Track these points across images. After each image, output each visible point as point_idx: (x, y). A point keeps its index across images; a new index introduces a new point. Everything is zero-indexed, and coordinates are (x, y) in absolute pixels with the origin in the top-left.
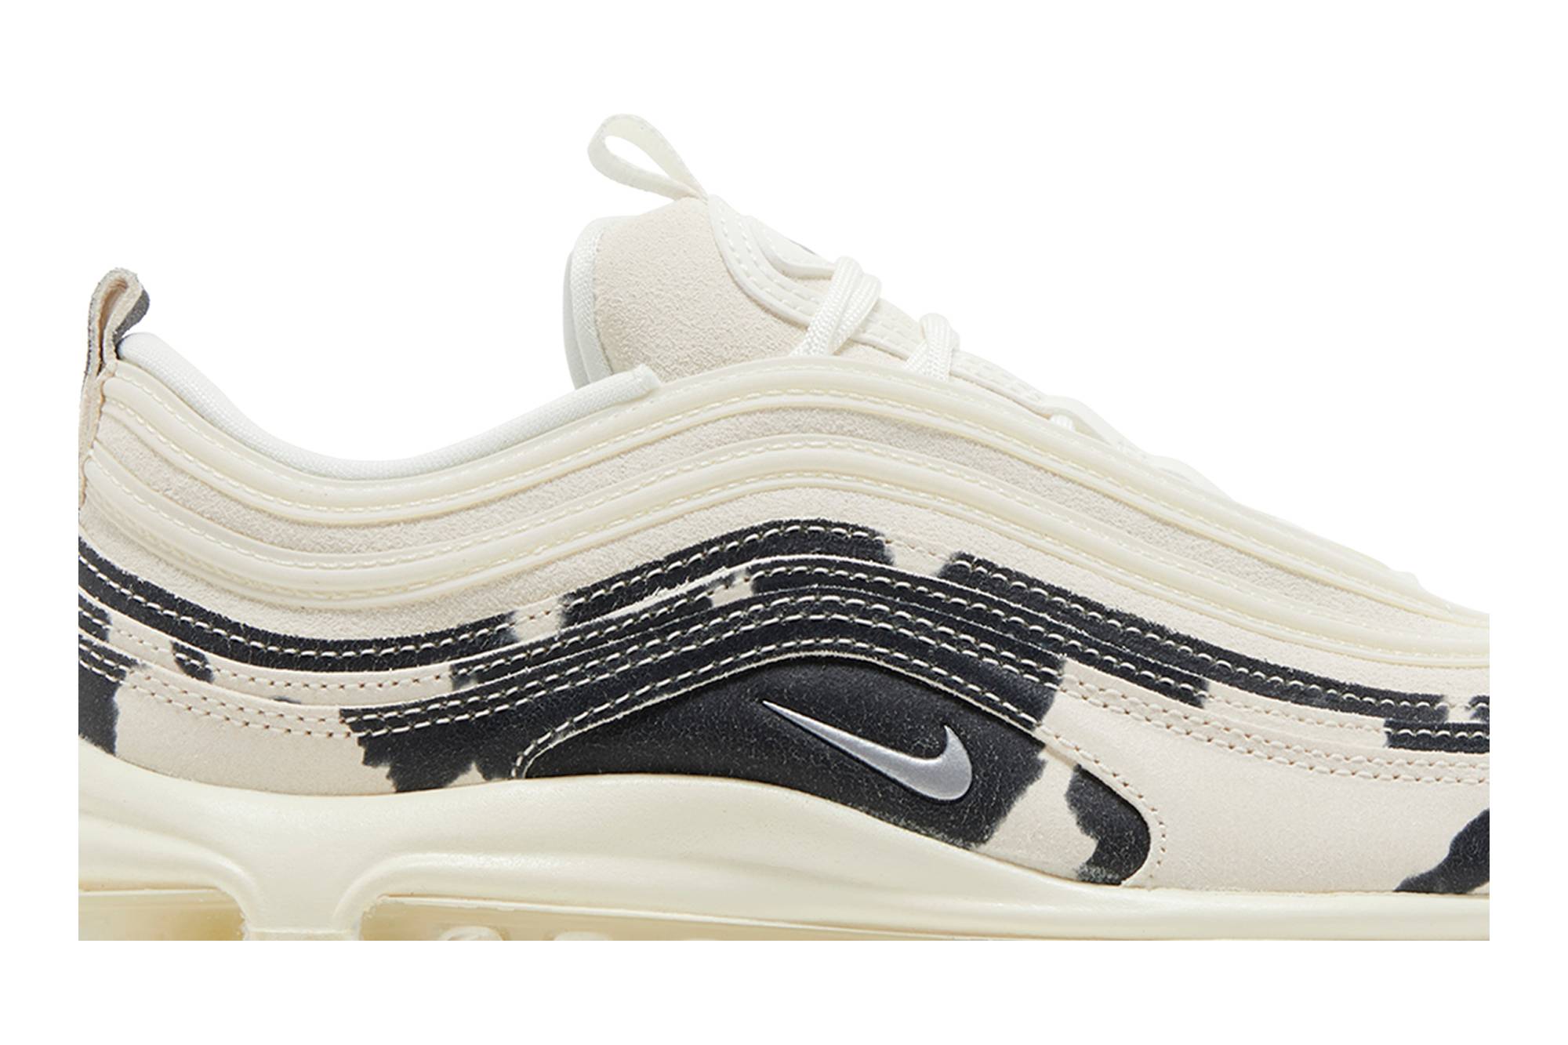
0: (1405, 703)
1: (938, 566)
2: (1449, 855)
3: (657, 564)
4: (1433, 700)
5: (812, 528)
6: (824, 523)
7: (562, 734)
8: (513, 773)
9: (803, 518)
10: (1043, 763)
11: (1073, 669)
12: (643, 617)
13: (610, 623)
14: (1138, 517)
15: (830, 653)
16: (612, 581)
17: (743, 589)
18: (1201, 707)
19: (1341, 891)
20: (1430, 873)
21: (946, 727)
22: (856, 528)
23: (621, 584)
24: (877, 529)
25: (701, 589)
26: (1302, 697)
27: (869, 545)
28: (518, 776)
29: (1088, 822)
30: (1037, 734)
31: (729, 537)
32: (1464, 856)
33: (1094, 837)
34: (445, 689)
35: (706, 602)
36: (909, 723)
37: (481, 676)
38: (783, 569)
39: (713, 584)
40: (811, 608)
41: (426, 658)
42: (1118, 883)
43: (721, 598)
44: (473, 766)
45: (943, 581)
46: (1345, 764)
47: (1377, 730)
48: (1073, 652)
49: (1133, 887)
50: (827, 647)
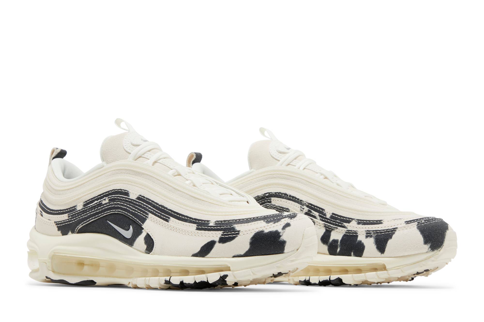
0: (203, 222)
1: (136, 197)
2: (200, 250)
3: (96, 197)
4: (208, 221)
5: (119, 190)
6: (121, 190)
7: (80, 226)
8: (75, 232)
9: (118, 189)
10: (143, 232)
11: (150, 215)
12: (93, 206)
13: (88, 207)
14: (171, 188)
15: (117, 212)
16: (90, 200)
17: (107, 201)
18: (168, 222)
19: (182, 256)
20: (197, 253)
21: (131, 226)
22: (126, 190)
23: (91, 200)
24: (129, 191)
25: (101, 201)
26: (185, 221)
27: (127, 194)
28: (76, 233)
29: (146, 243)
30: (143, 226)
31: (107, 192)
32: (203, 250)
33: (146, 245)
34: (67, 218)
35: (102, 203)
36: (125, 225)
37: (71, 216)
38: (113, 198)
39: (103, 200)
40: (115, 204)
41: (65, 213)
42: (149, 253)
43: (104, 202)
44: (70, 231)
45: (136, 200)
46: (187, 233)
47: (195, 227)
48: (151, 212)
49: (151, 254)
50: (117, 211)
